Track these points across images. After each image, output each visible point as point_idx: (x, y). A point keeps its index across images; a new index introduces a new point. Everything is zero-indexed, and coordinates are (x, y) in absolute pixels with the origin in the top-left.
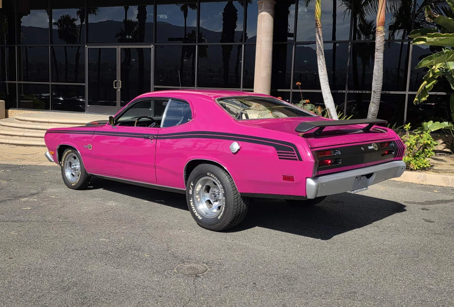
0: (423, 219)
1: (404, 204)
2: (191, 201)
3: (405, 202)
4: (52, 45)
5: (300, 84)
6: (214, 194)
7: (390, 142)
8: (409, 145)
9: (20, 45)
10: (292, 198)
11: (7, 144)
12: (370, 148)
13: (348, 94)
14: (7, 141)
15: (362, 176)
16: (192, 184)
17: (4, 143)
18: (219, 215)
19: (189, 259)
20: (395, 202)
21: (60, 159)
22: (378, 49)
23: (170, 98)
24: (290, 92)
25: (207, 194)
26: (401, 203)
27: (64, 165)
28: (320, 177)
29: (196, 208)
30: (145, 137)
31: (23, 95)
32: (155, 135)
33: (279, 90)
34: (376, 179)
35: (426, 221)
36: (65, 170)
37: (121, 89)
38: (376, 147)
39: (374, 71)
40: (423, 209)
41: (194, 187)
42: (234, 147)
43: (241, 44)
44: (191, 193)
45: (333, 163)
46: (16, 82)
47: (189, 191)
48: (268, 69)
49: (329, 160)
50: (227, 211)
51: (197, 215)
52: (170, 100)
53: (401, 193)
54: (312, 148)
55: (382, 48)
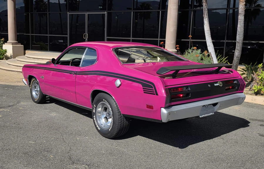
0: (258, 133)
1: (249, 121)
2: (94, 117)
3: (250, 119)
4: (49, 12)
5: (191, 36)
6: (109, 113)
7: (234, 80)
8: (260, 78)
9: (32, 13)
10: (153, 121)
11: (16, 71)
12: (215, 85)
13: (227, 43)
14: (16, 70)
15: (209, 105)
16: (95, 106)
17: (15, 71)
18: (109, 129)
19: (78, 161)
20: (243, 119)
21: (30, 84)
22: (240, 14)
23: (87, 47)
24: (189, 41)
25: (105, 113)
26: (247, 119)
27: (32, 88)
28: (173, 107)
29: (97, 122)
30: (70, 73)
31: (35, 42)
32: (75, 72)
33: (182, 40)
34: (220, 106)
35: (259, 135)
36: (32, 91)
37: (88, 39)
38: (221, 84)
39: (238, 28)
40: (261, 125)
41: (96, 108)
42: (117, 83)
43: (159, 10)
44: (94, 112)
45: (184, 97)
46: (30, 34)
47: (93, 111)
48: (175, 27)
49: (181, 94)
50: (114, 126)
51: (98, 127)
52: (87, 49)
53: (250, 112)
54: (166, 86)
55: (243, 13)
